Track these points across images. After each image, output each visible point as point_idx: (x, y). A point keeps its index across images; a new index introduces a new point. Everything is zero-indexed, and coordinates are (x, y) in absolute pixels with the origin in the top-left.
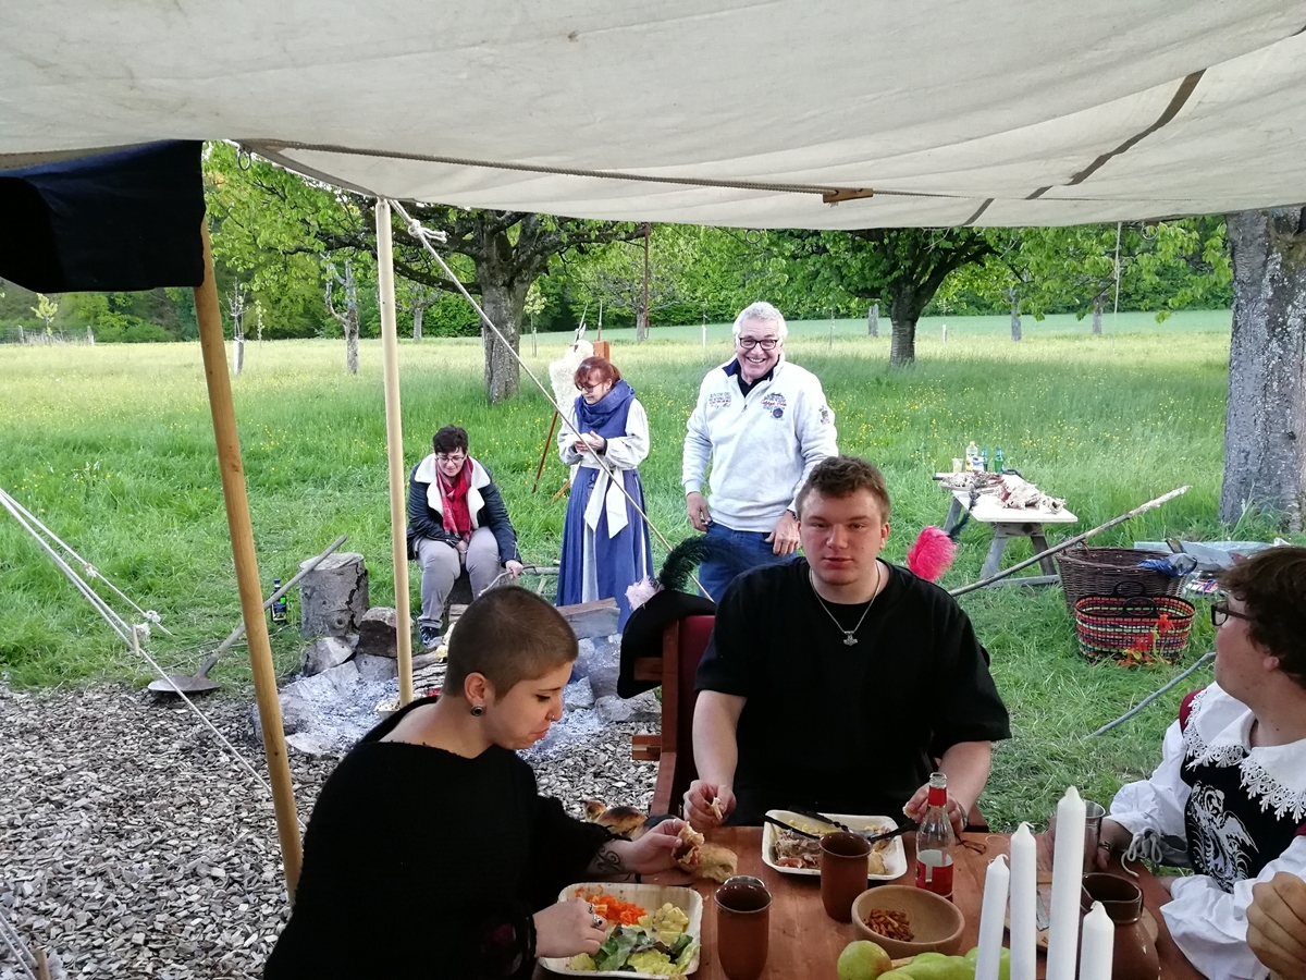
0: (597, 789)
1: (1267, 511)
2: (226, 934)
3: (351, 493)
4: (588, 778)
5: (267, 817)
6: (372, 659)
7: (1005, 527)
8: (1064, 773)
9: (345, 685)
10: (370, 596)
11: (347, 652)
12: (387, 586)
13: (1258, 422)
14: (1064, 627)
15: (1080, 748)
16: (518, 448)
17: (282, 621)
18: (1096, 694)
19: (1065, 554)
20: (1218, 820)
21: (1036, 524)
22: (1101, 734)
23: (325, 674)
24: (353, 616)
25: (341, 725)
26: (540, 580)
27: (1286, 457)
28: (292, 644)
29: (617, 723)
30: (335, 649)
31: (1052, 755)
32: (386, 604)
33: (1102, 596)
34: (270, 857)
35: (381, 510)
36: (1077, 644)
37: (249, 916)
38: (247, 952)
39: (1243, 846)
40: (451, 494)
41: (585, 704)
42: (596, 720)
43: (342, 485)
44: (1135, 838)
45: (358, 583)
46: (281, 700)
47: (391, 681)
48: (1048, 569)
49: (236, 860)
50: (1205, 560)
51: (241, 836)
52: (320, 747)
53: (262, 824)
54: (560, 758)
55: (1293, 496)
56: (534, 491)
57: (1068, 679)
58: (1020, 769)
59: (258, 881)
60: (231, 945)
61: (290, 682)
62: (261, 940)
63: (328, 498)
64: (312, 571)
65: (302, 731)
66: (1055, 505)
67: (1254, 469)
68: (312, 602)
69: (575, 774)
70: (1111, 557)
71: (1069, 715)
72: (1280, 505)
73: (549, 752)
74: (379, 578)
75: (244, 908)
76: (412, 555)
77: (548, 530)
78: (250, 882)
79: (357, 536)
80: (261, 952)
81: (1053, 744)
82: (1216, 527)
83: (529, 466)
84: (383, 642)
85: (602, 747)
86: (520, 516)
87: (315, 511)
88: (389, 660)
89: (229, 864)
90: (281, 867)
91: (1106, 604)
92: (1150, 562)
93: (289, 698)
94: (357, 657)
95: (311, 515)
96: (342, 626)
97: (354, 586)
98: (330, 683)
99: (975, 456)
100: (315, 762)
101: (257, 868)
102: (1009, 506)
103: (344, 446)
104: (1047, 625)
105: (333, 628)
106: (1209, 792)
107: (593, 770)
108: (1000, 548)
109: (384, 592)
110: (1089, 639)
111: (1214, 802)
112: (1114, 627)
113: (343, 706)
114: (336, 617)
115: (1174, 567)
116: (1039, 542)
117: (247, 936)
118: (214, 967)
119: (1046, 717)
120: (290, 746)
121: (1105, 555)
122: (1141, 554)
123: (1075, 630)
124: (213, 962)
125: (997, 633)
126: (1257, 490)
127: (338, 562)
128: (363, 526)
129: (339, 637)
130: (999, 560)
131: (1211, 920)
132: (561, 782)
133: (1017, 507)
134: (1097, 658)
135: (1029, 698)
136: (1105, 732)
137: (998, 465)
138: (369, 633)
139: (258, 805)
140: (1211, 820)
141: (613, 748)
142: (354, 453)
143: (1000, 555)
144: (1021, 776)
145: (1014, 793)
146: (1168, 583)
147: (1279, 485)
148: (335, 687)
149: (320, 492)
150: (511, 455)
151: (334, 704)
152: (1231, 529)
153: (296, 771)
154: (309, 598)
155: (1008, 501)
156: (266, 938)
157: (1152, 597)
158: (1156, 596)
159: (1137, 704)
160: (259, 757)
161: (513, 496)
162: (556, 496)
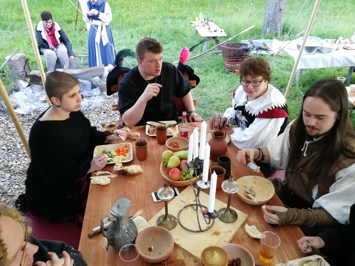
0: (105, 116)
1: (273, 31)
2: (10, 162)
3: (16, 32)
4: (102, 114)
5: (14, 132)
6: (35, 86)
7: (209, 38)
8: (219, 102)
9: (28, 94)
10: (30, 66)
11: (27, 84)
12: (35, 63)
13: (273, 6)
14: (222, 65)
15: (223, 96)
16: (68, 15)
17: (4, 76)
18: (228, 82)
19: (223, 45)
20: (241, 117)
21: (217, 37)
22: (228, 92)
23: (21, 91)
24: (26, 73)
25: (30, 105)
26: (81, 59)
27: (279, 16)
28: (9, 82)
29: (109, 99)
30: (23, 84)
31: (217, 98)
32: (36, 69)
33: (231, 56)
34: (18, 142)
35: (27, 38)
36: (225, 69)
37: (16, 157)
38: (18, 166)
39: (245, 122)
40: (50, 34)
41: (99, 94)
42: (102, 98)
43: (12, 29)
44: (228, 120)
45: (26, 63)
46: (10, 99)
47: (42, 91)
48: (219, 49)
49: (8, 144)
50: (257, 45)
51: (8, 138)
52: (25, 112)
53: (13, 134)
54: (94, 109)
55: (279, 27)
56: (75, 30)
57: (222, 79)
58: (209, 102)
59: (16, 149)
60: (13, 165)
61: (11, 94)
62: (21, 163)
63: (9, 34)
64: (10, 60)
65: (18, 108)
66: (222, 31)
67: (271, 19)
68: (12, 69)
69: (99, 113)
70: (235, 45)
71: (221, 88)
72: (276, 29)
73: (91, 108)
74: (32, 61)
75: (14, 156)
76: (41, 53)
77: (81, 43)
78: (14, 149)
79: (21, 47)
80: (22, 165)
81: (217, 96)
82: (261, 35)
83: (72, 21)
84: (38, 81)
85: (105, 105)
86: (72, 38)
87: (5, 39)
88: (41, 86)
89: (6, 145)
90: (22, 144)
91: (232, 58)
92: (244, 47)
93: (12, 99)
94: (30, 85)
95: (4, 40)
96: (23, 76)
97: (25, 64)
98: (24, 93)
99: (202, 16)
100: (24, 116)
101: (15, 146)
102: (210, 32)
103: (10, 15)
104: (218, 64)
105: (21, 77)
106: (239, 111)
107: (103, 111)
108: (207, 44)
109: (34, 65)
110: (228, 68)
111: (240, 113)
112: (234, 64)
113: (29, 100)
114: (21, 74)
115: (249, 48)
116: (217, 42)
117: (17, 162)
118: (10, 170)
119: (216, 89)
120: (16, 113)
121: (233, 45)
122: (242, 44)
123: (225, 65)
124: (9, 169)
125: (206, 67)
126: (271, 25)
127: (17, 57)
128: (23, 43)
129: (24, 80)
130: (207, 47)
131: (239, 137)
132: (95, 115)
133: (212, 32)
134: (229, 73)
135: (212, 84)
136: (229, 92)
137: (208, 19)
138: (33, 78)
139: (10, 129)
140: (240, 117)
141: (108, 105)
142: (14, 17)
143: (207, 45)
144: (209, 104)
145: (207, 108)
146: (247, 52)
147: (276, 24)
148: (26, 94)
149: (5, 32)
150: (66, 18)
151: (26, 99)
152: (264, 36)
153: (19, 119)
154: (11, 68)
155: (210, 30)
156: (22, 162)
157: (243, 56)
158: (244, 56)
159: (237, 84)
160: (7, 116)
161: (69, 32)
162: (82, 32)
